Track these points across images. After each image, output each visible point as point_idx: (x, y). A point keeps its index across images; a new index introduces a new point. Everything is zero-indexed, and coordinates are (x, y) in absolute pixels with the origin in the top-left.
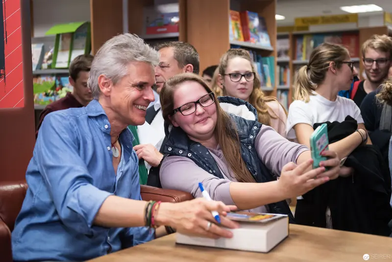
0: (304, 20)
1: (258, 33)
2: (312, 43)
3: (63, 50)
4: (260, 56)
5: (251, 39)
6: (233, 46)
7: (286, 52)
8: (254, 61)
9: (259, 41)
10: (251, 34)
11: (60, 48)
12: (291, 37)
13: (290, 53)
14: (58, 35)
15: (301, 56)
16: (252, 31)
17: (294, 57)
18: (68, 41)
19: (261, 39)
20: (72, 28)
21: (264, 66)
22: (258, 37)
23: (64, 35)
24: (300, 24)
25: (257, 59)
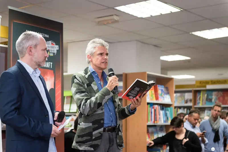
0: (201, 82)
1: (163, 96)
2: (206, 95)
3: (67, 103)
4: (164, 107)
5: (159, 99)
6: (148, 104)
8: (161, 109)
9: (164, 99)
10: (159, 96)
11: (65, 102)
12: (193, 91)
13: (193, 101)
15: (199, 103)
16: (160, 95)
17: (195, 104)
18: (70, 99)
19: (165, 99)
21: (167, 112)
22: (164, 97)
23: (67, 97)
24: (199, 84)
25: (162, 109)
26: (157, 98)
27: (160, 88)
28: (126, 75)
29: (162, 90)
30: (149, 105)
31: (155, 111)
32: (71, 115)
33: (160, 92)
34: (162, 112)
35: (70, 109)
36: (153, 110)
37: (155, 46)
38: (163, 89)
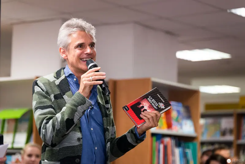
1: (181, 121)
3: (8, 132)
5: (173, 127)
6: (153, 135)
7: (231, 132)
8: (176, 146)
9: (181, 128)
10: (174, 123)
11: (5, 129)
12: (235, 115)
13: (235, 132)
14: (4, 121)
16: (175, 119)
17: (238, 137)
18: (13, 125)
19: (184, 127)
20: (17, 113)
21: (187, 150)
22: (181, 124)
23: (9, 120)
25: (178, 145)
26: (169, 126)
27: (176, 108)
28: (115, 83)
29: (178, 112)
30: (154, 138)
31: (165, 148)
32: (14, 154)
33: (174, 114)
34: (177, 151)
35: (13, 142)
36: (162, 147)
37: (168, 33)
38: (182, 109)
